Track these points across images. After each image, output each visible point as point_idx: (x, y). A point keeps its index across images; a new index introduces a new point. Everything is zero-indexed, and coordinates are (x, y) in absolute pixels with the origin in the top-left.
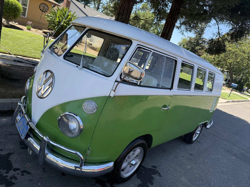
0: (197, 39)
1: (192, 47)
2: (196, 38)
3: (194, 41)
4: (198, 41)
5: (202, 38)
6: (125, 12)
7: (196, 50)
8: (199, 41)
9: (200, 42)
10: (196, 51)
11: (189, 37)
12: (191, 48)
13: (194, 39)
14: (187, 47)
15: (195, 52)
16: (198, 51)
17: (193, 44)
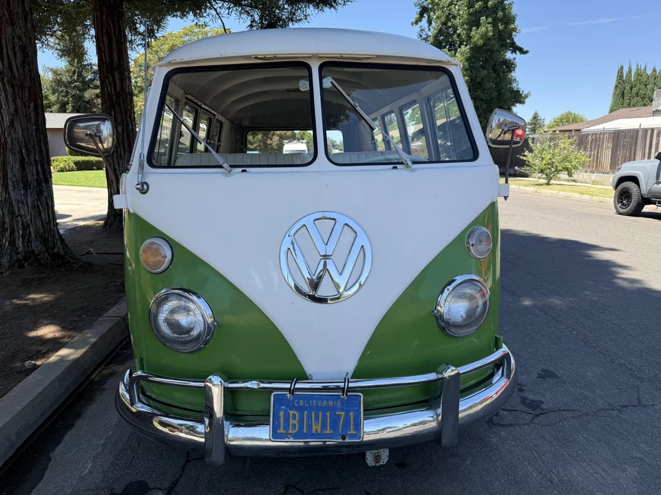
0: (75, 71)
1: (73, 96)
2: (73, 69)
3: (71, 77)
4: (80, 75)
5: (88, 65)
6: (15, 11)
7: (89, 100)
8: (86, 75)
9: (89, 77)
10: (90, 105)
11: (51, 70)
12: (71, 99)
13: (68, 71)
14: (58, 98)
15: (88, 106)
16: (95, 101)
17: (73, 85)
